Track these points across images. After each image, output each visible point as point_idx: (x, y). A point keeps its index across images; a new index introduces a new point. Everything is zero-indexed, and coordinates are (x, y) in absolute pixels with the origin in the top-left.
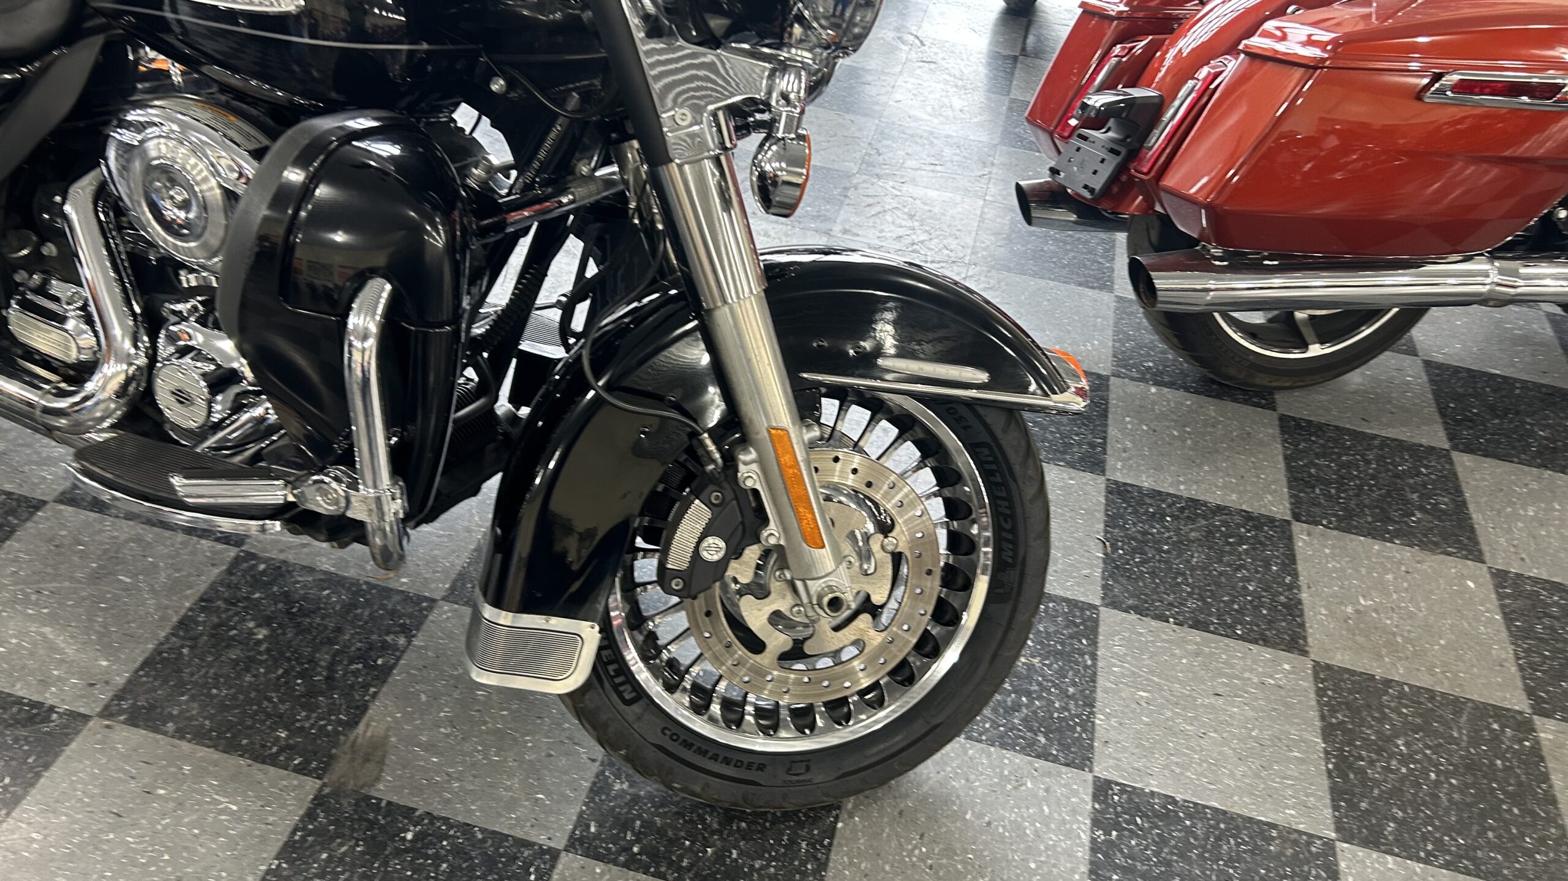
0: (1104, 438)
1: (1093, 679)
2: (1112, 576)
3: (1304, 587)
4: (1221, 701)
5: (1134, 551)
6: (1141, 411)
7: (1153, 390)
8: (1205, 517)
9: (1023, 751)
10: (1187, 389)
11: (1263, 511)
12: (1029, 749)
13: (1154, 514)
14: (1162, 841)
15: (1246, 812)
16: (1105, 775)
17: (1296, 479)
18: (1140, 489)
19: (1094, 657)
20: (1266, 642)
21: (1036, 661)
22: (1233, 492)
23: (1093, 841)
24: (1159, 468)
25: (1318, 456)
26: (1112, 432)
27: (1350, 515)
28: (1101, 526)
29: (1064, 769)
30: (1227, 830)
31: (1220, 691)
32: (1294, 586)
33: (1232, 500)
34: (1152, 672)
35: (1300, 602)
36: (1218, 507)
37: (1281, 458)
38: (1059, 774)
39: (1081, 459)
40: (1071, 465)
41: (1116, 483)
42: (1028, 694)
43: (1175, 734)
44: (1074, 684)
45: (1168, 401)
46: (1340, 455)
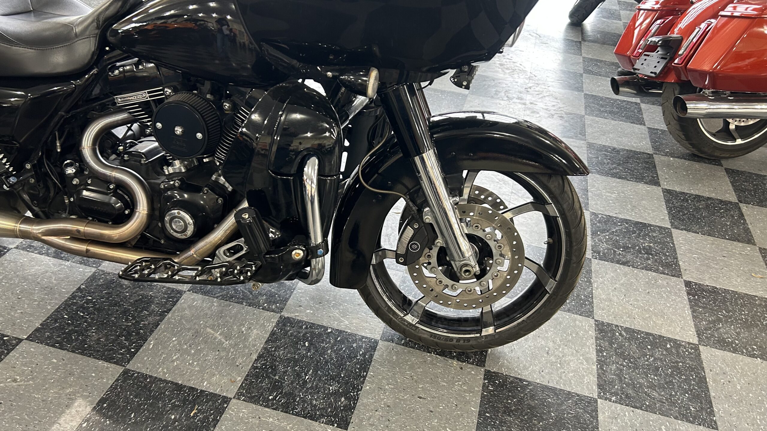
0: (657, 175)
1: (675, 250)
2: (673, 219)
3: (749, 224)
4: (726, 259)
5: (679, 211)
6: (669, 166)
7: (671, 159)
8: (704, 201)
9: (654, 271)
10: (685, 159)
11: (726, 199)
12: (657, 271)
13: (683, 200)
14: (715, 300)
15: (744, 292)
16: (687, 279)
17: (737, 189)
18: (676, 191)
19: (673, 244)
20: (739, 241)
21: (652, 244)
22: (713, 193)
23: (689, 299)
24: (681, 185)
25: (744, 182)
26: (659, 173)
27: (761, 201)
28: (664, 203)
29: (672, 277)
30: (738, 297)
31: (725, 255)
32: (745, 223)
33: (713, 195)
34: (697, 249)
35: (749, 228)
36: (708, 197)
37: (729, 182)
38: (670, 279)
39: (650, 181)
40: (646, 183)
41: (666, 189)
42: (652, 255)
43: (711, 268)
44: (668, 252)
45: (679, 163)
46: (752, 182)
